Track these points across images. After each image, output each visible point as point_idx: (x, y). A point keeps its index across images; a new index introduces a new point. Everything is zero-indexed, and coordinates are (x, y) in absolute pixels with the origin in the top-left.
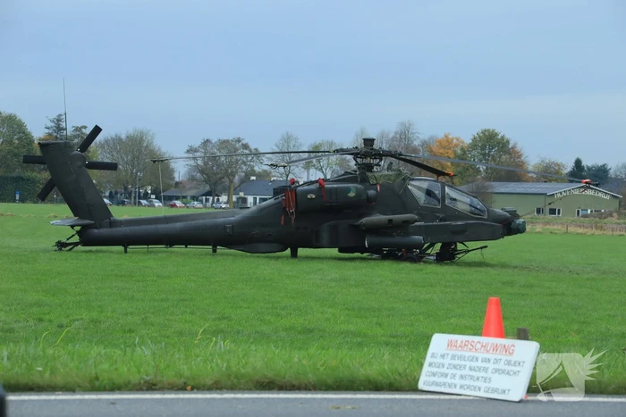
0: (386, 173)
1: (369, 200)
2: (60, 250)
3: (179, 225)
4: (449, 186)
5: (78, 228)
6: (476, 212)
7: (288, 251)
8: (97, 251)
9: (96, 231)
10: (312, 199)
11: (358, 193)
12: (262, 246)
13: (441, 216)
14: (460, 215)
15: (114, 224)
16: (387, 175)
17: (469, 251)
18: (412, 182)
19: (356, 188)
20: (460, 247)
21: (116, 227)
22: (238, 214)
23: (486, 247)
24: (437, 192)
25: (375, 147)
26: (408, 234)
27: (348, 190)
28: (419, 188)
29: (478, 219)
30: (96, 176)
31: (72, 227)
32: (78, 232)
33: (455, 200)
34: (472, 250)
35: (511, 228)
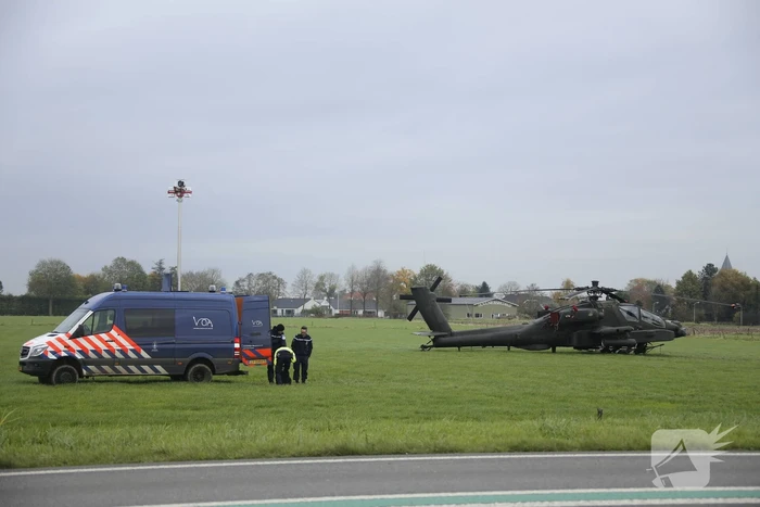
0: (606, 302)
1: (601, 318)
2: (423, 350)
5: (433, 337)
6: (657, 324)
7: (551, 349)
9: (443, 338)
10: (569, 318)
11: (594, 314)
12: (538, 346)
13: (640, 327)
14: (650, 327)
16: (606, 304)
17: (653, 347)
18: (621, 307)
19: (593, 311)
20: (649, 345)
21: (454, 336)
22: (522, 327)
23: (664, 345)
24: (635, 313)
25: (598, 286)
26: (626, 338)
27: (588, 312)
28: (624, 311)
29: (659, 328)
31: (430, 336)
32: (433, 340)
33: (646, 317)
34: (656, 347)
35: (679, 333)
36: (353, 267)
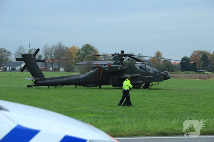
0: (128, 61)
1: (124, 70)
2: (29, 88)
3: (65, 79)
4: (147, 65)
5: (34, 81)
6: (155, 73)
7: (99, 87)
8: (41, 88)
9: (40, 82)
10: (107, 70)
11: (121, 68)
12: (91, 85)
13: (146, 74)
14: (151, 74)
15: (45, 79)
16: (128, 62)
17: (153, 85)
18: (136, 64)
19: (120, 66)
20: (151, 84)
21: (46, 80)
22: (83, 75)
23: (158, 84)
24: (143, 67)
25: (124, 53)
26: (137, 80)
27: (118, 67)
28: (138, 66)
29: (156, 75)
30: (39, 64)
31: (32, 81)
32: (34, 82)
33: (149, 69)
35: (166, 78)
36: (46, 46)
